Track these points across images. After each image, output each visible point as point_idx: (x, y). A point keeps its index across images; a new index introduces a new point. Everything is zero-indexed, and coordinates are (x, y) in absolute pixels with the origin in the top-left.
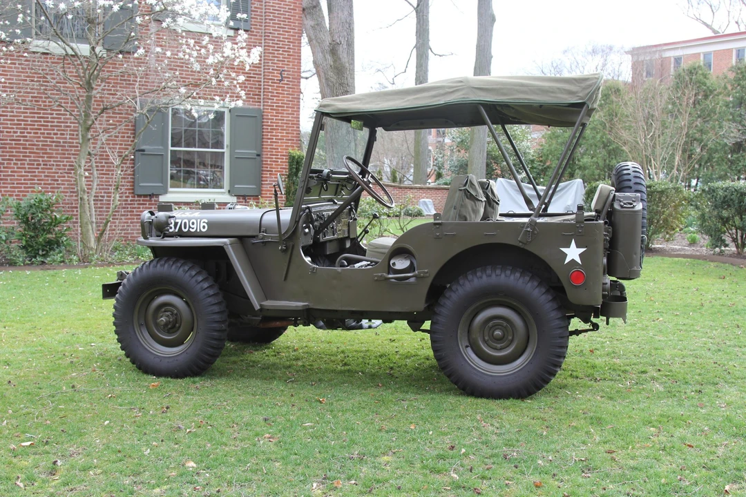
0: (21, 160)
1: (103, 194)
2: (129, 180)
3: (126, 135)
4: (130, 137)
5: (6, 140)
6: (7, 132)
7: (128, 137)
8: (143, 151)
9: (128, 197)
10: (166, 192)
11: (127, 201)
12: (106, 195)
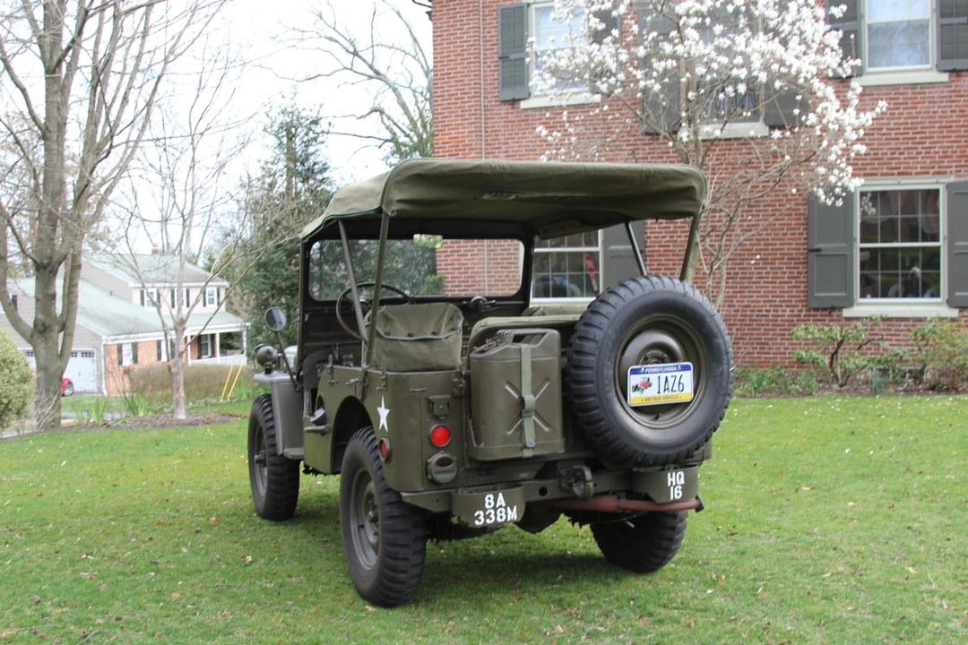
0: (671, 269)
1: (768, 308)
2: (802, 289)
3: (797, 232)
4: (802, 234)
5: (654, 246)
6: (655, 237)
7: (799, 234)
8: (818, 250)
9: (801, 311)
10: (851, 304)
11: (800, 316)
12: (772, 309)
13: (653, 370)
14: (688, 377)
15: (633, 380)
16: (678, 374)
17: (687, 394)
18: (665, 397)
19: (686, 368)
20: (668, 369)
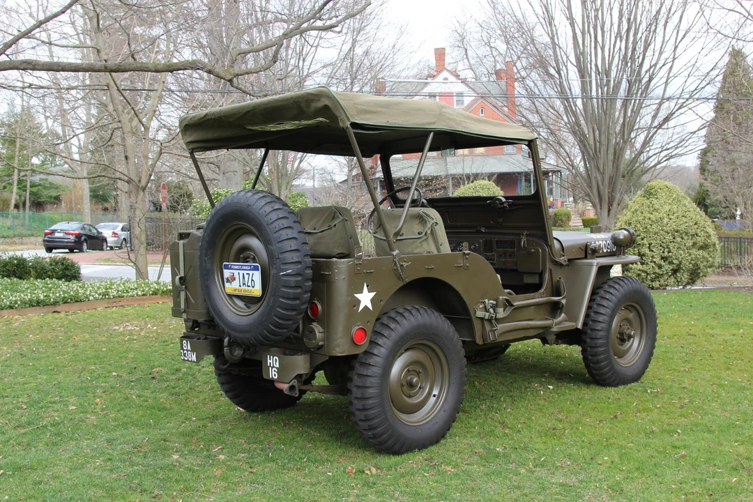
13: (236, 267)
14: (257, 276)
15: (227, 273)
16: (251, 272)
17: (257, 290)
18: (245, 291)
19: (256, 269)
20: (244, 268)
